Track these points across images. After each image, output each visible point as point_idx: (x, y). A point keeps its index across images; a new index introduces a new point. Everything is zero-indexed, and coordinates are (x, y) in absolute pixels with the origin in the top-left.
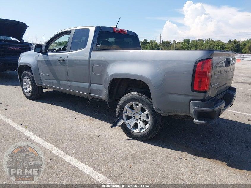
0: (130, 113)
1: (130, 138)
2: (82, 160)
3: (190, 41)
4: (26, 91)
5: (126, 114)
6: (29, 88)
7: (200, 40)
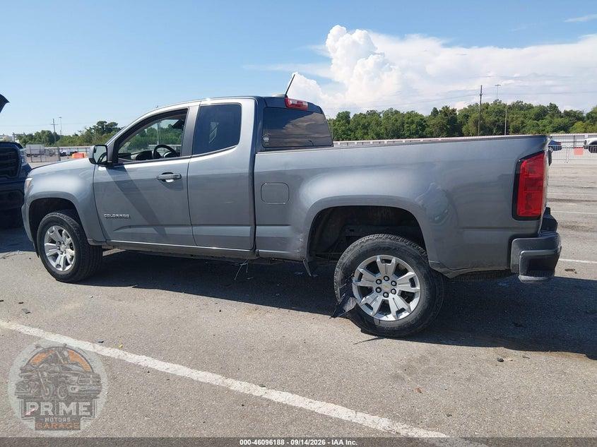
0: (368, 280)
1: (374, 337)
2: (313, 395)
3: (351, 116)
4: (54, 264)
5: (360, 284)
6: (64, 255)
7: (373, 113)
